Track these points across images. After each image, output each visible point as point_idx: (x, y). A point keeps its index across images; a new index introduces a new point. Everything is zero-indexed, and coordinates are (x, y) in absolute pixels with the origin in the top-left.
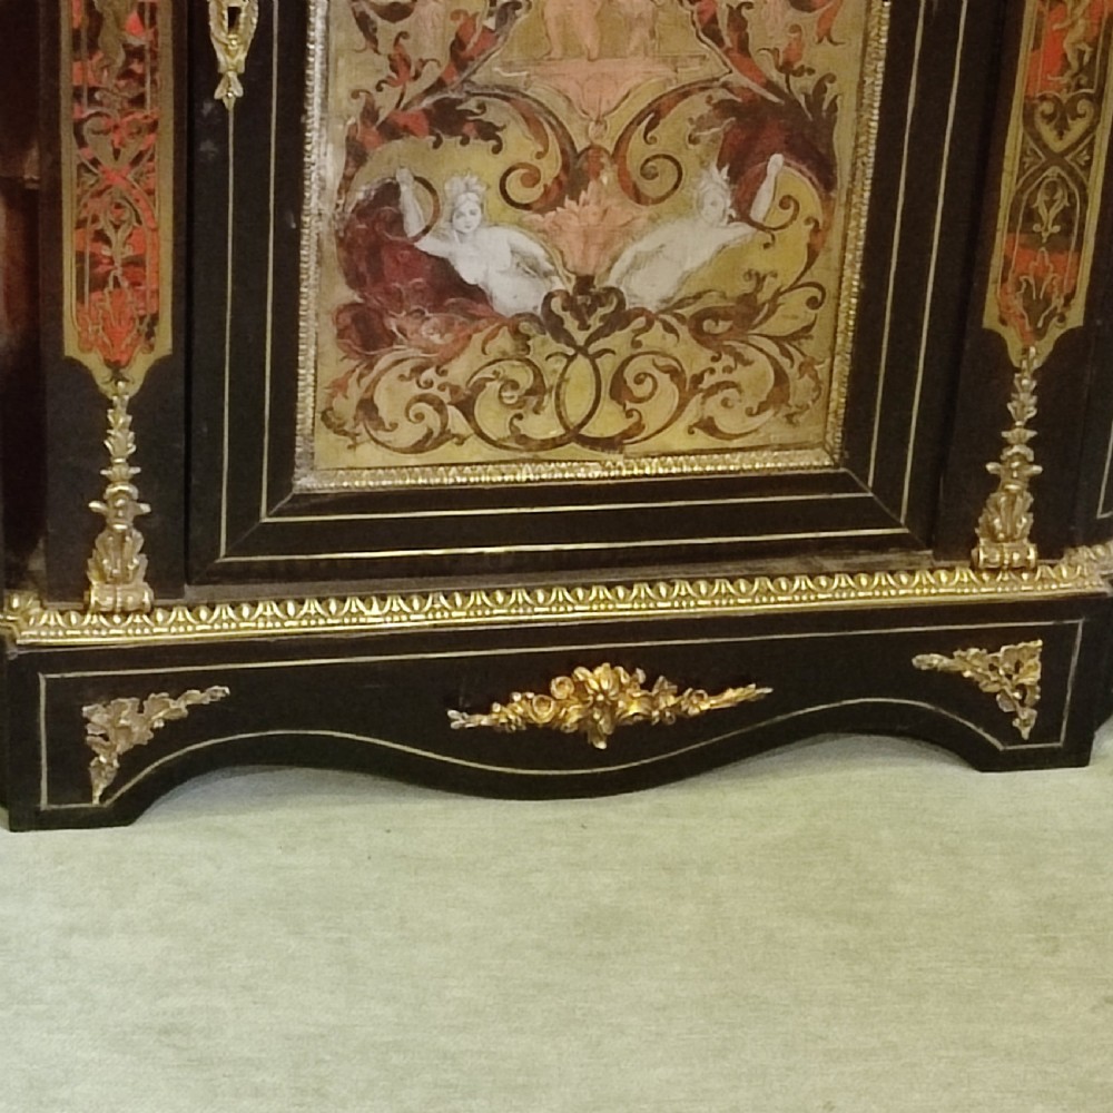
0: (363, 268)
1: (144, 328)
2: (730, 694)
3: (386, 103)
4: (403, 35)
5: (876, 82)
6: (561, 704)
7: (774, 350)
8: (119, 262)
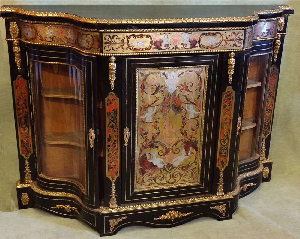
0: (142, 164)
1: (116, 173)
2: (188, 213)
3: (145, 145)
4: (147, 136)
5: (202, 138)
6: (168, 216)
7: (191, 171)
8: (113, 165)
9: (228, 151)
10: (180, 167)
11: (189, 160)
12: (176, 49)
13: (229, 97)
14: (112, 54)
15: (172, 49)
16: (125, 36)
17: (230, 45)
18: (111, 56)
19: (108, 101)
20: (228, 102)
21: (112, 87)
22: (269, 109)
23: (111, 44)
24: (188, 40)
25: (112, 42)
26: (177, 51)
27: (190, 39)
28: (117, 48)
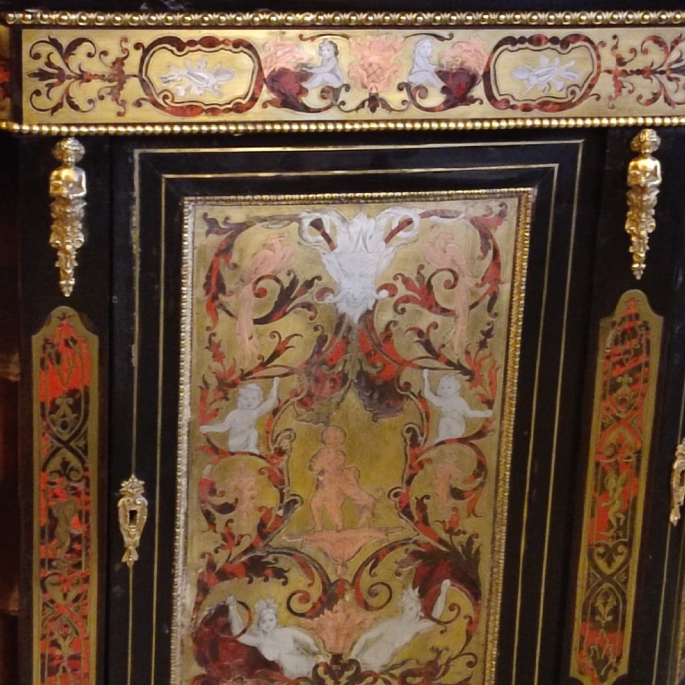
0: (207, 654)
3: (221, 560)
4: (231, 521)
5: (502, 537)
8: (65, 659)
9: (625, 602)
10: (392, 676)
11: (439, 642)
12: (373, 110)
13: (632, 344)
14: (65, 129)
15: (357, 109)
16: (130, 46)
17: (636, 94)
18: (60, 137)
19: (44, 348)
20: (630, 365)
21: (63, 282)
23: (62, 81)
24: (433, 68)
25: (67, 72)
26: (378, 120)
27: (441, 65)
28: (90, 101)
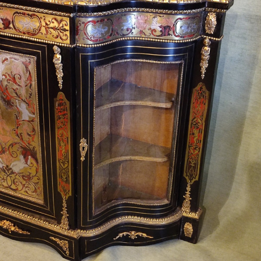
2: (25, 232)
9: (69, 177)
10: (20, 175)
11: (30, 171)
13: (62, 107)
17: (52, 35)
20: (62, 113)
22: (195, 144)
27: (1, 17)
